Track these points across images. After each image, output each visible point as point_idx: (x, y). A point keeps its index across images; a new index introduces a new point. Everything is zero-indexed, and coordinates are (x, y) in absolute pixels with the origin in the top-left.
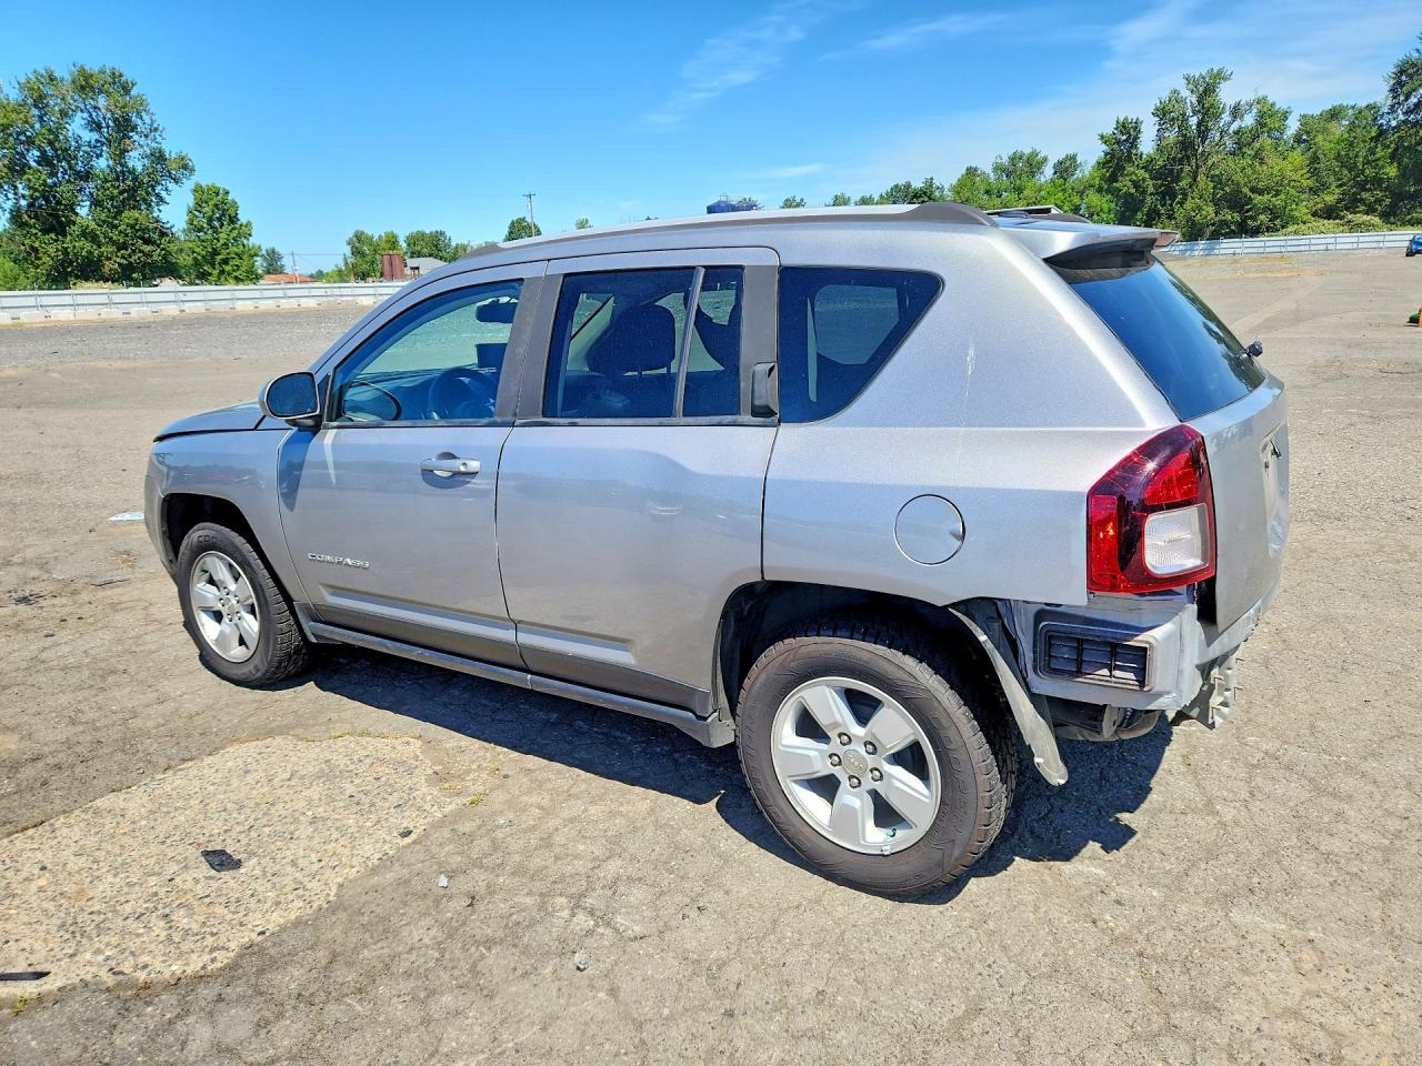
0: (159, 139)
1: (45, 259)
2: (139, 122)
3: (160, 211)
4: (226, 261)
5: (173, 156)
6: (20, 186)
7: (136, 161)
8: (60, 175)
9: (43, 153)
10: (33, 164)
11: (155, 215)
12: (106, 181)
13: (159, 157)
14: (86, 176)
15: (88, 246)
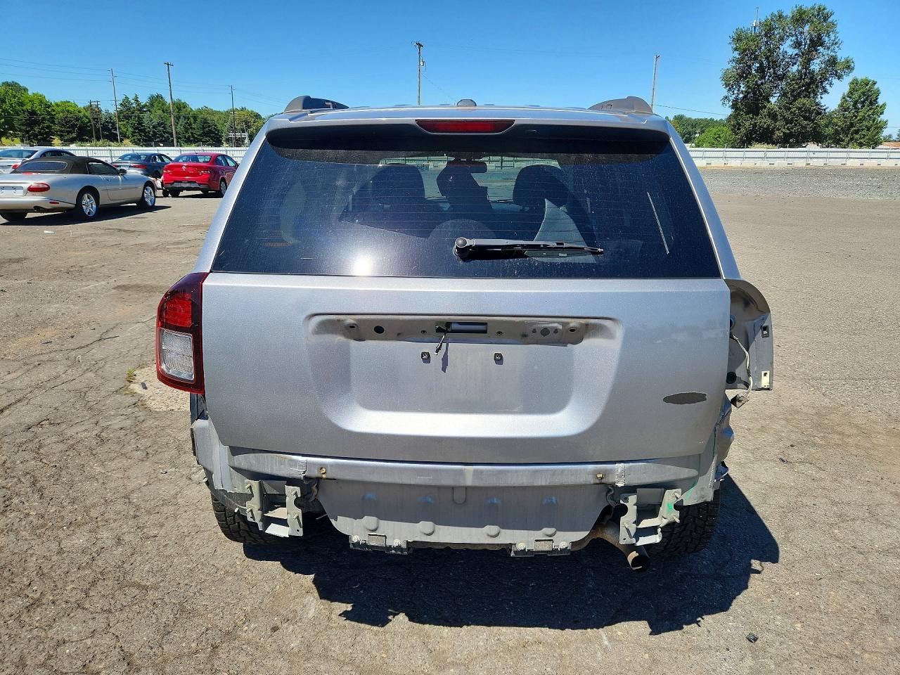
0: (837, 49)
1: (742, 129)
2: (827, 39)
3: (822, 98)
4: (857, 132)
5: (843, 60)
6: (742, 86)
7: (816, 66)
8: (767, 78)
9: (761, 64)
10: (754, 72)
11: (817, 101)
12: (793, 80)
13: (833, 62)
14: (781, 78)
15: (769, 121)
